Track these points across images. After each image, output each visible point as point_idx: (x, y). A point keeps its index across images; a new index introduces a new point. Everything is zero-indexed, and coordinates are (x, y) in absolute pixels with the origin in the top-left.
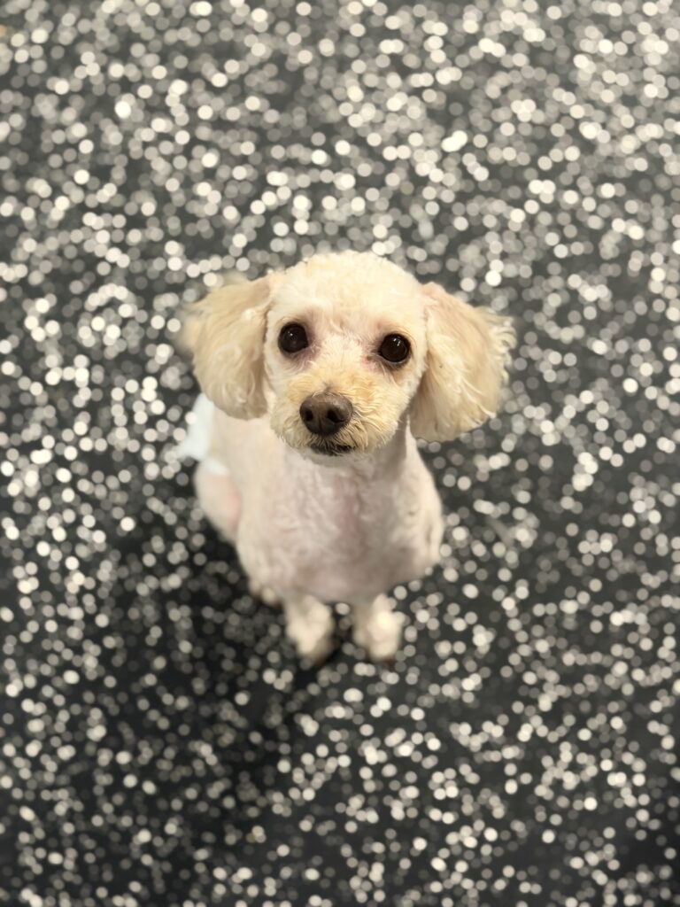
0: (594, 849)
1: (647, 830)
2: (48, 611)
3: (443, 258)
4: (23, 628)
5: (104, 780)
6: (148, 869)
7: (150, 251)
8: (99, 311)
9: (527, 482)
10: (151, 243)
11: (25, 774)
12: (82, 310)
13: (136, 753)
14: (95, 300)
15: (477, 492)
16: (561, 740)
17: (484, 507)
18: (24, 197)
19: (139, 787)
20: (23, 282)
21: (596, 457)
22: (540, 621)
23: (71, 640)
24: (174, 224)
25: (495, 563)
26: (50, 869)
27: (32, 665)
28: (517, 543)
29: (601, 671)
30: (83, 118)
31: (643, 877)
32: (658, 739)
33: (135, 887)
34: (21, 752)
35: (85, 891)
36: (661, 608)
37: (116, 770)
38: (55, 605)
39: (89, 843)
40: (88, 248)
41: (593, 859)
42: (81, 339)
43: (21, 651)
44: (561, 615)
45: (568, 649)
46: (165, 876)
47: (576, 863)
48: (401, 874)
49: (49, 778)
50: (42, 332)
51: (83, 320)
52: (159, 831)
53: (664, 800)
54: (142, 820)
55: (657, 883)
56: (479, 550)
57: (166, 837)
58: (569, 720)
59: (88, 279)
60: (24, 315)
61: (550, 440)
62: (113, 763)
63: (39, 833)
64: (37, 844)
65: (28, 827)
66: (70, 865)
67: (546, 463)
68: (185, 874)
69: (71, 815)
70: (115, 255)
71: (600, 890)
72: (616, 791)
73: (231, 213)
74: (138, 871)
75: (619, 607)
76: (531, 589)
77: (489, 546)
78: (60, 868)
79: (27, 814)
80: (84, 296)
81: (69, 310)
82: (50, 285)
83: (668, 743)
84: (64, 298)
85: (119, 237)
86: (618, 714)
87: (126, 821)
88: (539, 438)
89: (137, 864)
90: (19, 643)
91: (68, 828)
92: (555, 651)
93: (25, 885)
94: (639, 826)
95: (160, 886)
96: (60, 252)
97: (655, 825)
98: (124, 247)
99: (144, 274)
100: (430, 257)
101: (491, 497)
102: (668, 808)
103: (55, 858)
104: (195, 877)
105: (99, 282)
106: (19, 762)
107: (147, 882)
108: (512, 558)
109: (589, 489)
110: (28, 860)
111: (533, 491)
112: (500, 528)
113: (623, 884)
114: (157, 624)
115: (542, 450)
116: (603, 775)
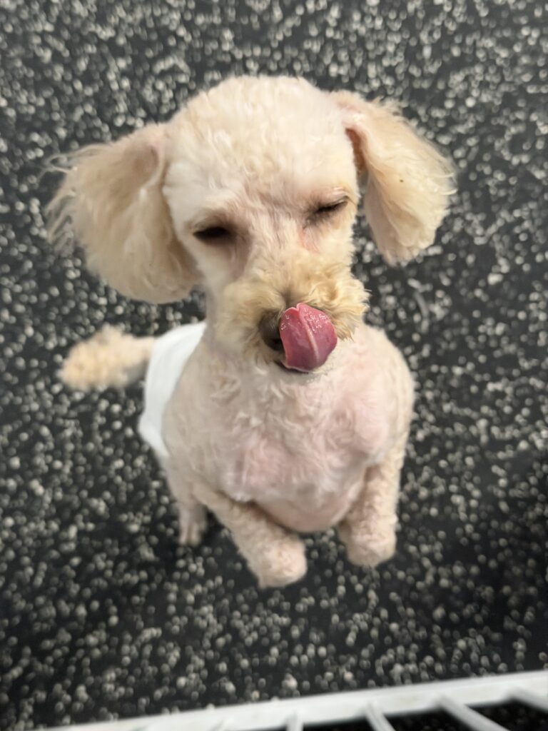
0: (427, 542)
1: (470, 539)
2: (84, 295)
3: (435, 78)
4: (65, 303)
5: (100, 420)
6: (118, 487)
7: (209, 34)
8: (163, 74)
9: (451, 272)
10: (213, 26)
11: (49, 403)
12: (151, 72)
13: (125, 407)
14: (161, 66)
15: (412, 272)
16: (425, 464)
17: (414, 283)
19: (122, 430)
21: (511, 262)
22: (433, 376)
23: (95, 319)
24: (231, 14)
25: (413, 327)
26: (53, 471)
27: (67, 331)
28: (432, 315)
29: (469, 422)
31: (458, 570)
32: (497, 477)
33: (108, 495)
34: (48, 388)
35: (75, 490)
36: (528, 385)
37: (108, 414)
38: (89, 293)
39: (82, 459)
41: (425, 548)
42: (145, 94)
43: (60, 319)
44: (451, 374)
45: (448, 401)
46: (127, 493)
47: (412, 549)
49: (64, 410)
50: (118, 84)
51: (151, 81)
52: (130, 463)
53: (488, 521)
54: (121, 452)
55: (467, 575)
56: (402, 314)
57: (134, 468)
58: (435, 451)
59: (160, 47)
60: (108, 69)
61: (479, 241)
62: (108, 409)
63: (51, 445)
64: (47, 453)
65: (44, 440)
66: (67, 470)
67: (471, 259)
68: (142, 494)
69: (73, 439)
70: (182, 32)
71: (424, 571)
72: (455, 507)
73: (278, 14)
74: (110, 485)
75: (496, 379)
76: (432, 352)
77: (410, 314)
78: (59, 472)
79: (45, 431)
80: (153, 61)
81: (140, 72)
82: (129, 49)
83: (503, 482)
84: (137, 61)
85: (189, 17)
86: (472, 455)
87: (109, 451)
88: (471, 238)
89: (111, 481)
90: (60, 314)
91: (70, 447)
92: (437, 400)
93: (35, 477)
94: (465, 534)
95: (124, 498)
96: (143, 23)
97: (476, 536)
98: (189, 26)
99: (202, 50)
100: (423, 77)
101: (421, 278)
102: (489, 527)
103: (58, 464)
104: (147, 498)
105: (166, 52)
106: (46, 395)
107: (116, 493)
108: (425, 325)
109: (499, 285)
110: (39, 460)
111: (454, 279)
112: (421, 303)
113: (442, 570)
114: (157, 321)
115: (470, 248)
116: (448, 494)
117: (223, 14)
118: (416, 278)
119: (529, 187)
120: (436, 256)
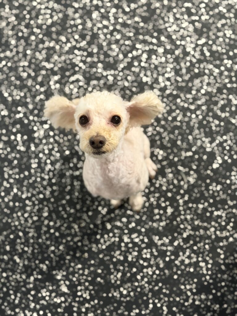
0: (189, 284)
1: (208, 282)
2: (39, 175)
3: (187, 82)
4: (31, 178)
5: (45, 229)
6: (52, 258)
7: (93, 65)
8: (73, 82)
9: (196, 163)
10: (94, 62)
11: (22, 222)
12: (68, 81)
13: (55, 223)
14: (72, 79)
15: (180, 163)
16: (187, 248)
17: (180, 168)
18: (57, 41)
19: (54, 233)
20: (52, 69)
21: (223, 158)
22: (190, 209)
23: (44, 185)
24: (102, 57)
25: (180, 187)
26: (24, 252)
27: (31, 190)
28: (189, 182)
29: (206, 229)
30: (81, 17)
31: (203, 297)
32: (220, 254)
33: (47, 262)
34: (23, 215)
35: (33, 260)
36: (232, 213)
37: (48, 227)
38: (41, 173)
39: (37, 247)
40: (74, 61)
41: (188, 287)
42: (66, 91)
43: (29, 185)
44: (197, 208)
45: (197, 220)
46: (56, 261)
47: (183, 287)
48: (127, 277)
49: (29, 225)
50: (54, 86)
51: (68, 85)
52: (57, 248)
53: (216, 274)
54: (53, 243)
55: (207, 299)
56: (176, 182)
57: (59, 250)
58: (191, 242)
59: (72, 71)
60: (50, 80)
61: (208, 150)
62: (48, 224)
63: (23, 240)
64: (21, 243)
65: (20, 238)
66: (30, 252)
67: (205, 157)
68: (62, 262)
69: (33, 237)
70: (81, 65)
71: (188, 297)
72: (201, 268)
73: (121, 56)
74: (49, 258)
75: (218, 209)
76: (189, 198)
77: (179, 181)
78: (27, 252)
79: (21, 234)
80: (69, 77)
81: (63, 81)
82: (59, 72)
83: (222, 256)
84: (63, 77)
85: (84, 58)
86: (208, 244)
87: (48, 243)
88: (205, 149)
89: (49, 256)
90: (28, 183)
91: (32, 241)
92: (192, 219)
93: (16, 254)
94: (206, 280)
95: (54, 264)
96: (65, 61)
97: (211, 281)
98: (84, 62)
99: (89, 72)
100: (183, 81)
101: (184, 166)
102: (217, 277)
103: (26, 249)
104: (65, 263)
105: (75, 73)
106: (22, 218)
107: (51, 262)
108: (186, 186)
109: (218, 169)
110: (18, 247)
111: (198, 166)
112: (184, 176)
113: (196, 297)
114: (70, 185)
115: (205, 152)
116: (198, 262)
117: (98, 58)
118: (181, 166)
119: (230, 126)
120: (190, 157)
